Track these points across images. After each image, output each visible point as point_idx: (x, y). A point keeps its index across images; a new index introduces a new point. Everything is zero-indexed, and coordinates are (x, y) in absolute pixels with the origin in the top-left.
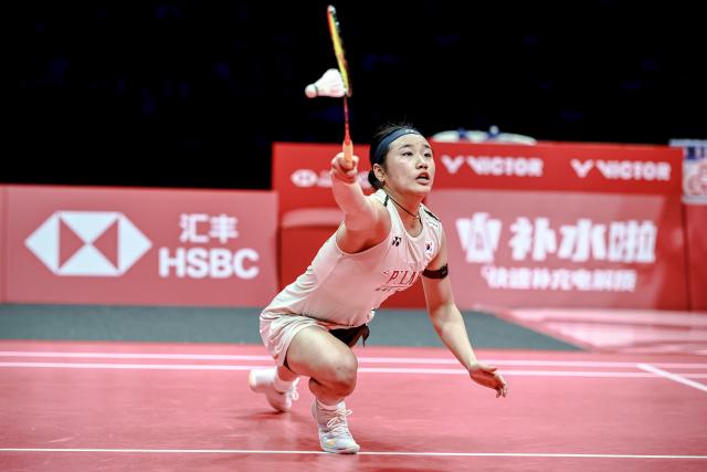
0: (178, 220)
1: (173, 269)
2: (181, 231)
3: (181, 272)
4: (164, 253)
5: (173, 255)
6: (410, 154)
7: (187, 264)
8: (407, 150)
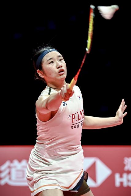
0: (123, 160)
1: (122, 183)
2: (124, 165)
3: (125, 184)
4: (117, 176)
5: (121, 176)
6: (52, 62)
7: (128, 181)
8: (51, 61)
